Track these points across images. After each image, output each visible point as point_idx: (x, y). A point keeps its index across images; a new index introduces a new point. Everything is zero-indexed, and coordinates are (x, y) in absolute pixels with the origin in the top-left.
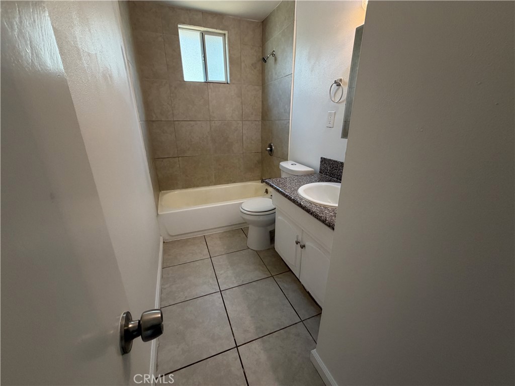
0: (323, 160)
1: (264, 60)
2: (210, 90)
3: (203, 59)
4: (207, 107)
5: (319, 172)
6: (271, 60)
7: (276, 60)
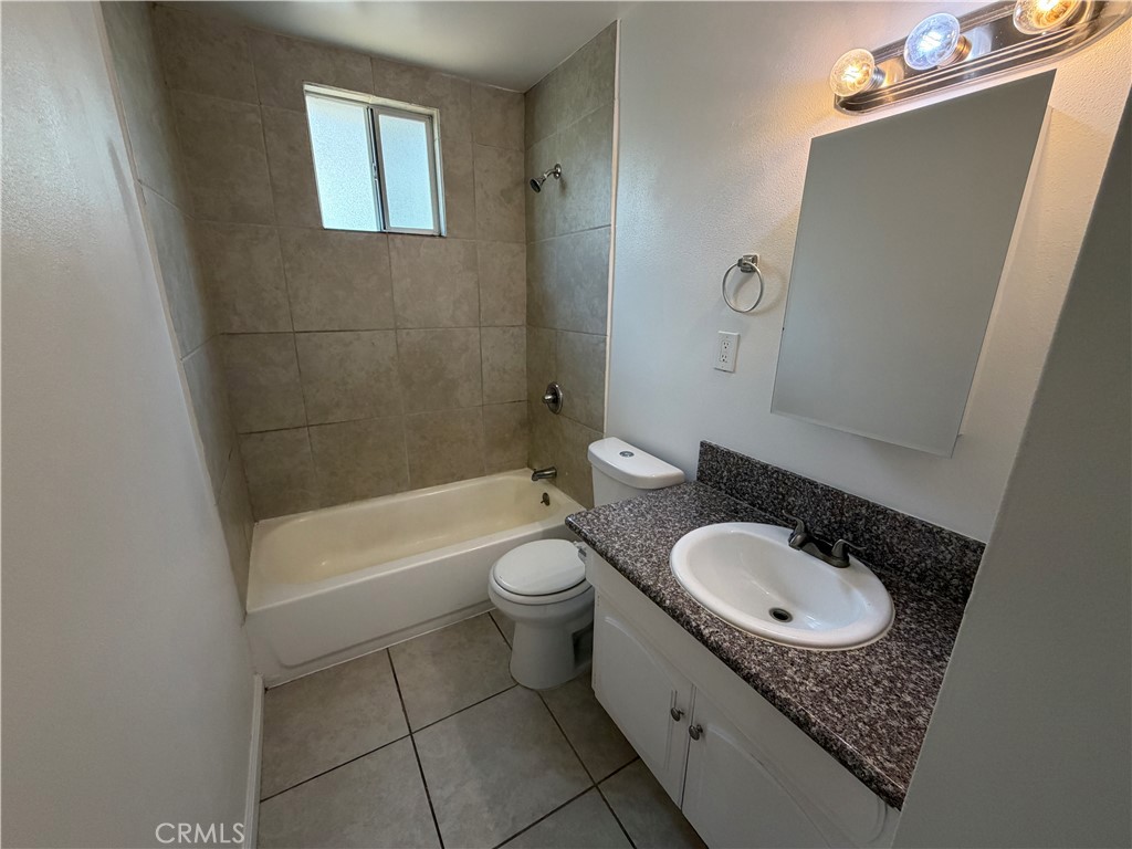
0: (707, 450)
1: (536, 186)
2: (393, 254)
3: (375, 174)
4: (388, 294)
5: (695, 479)
6: (551, 186)
7: (563, 186)
